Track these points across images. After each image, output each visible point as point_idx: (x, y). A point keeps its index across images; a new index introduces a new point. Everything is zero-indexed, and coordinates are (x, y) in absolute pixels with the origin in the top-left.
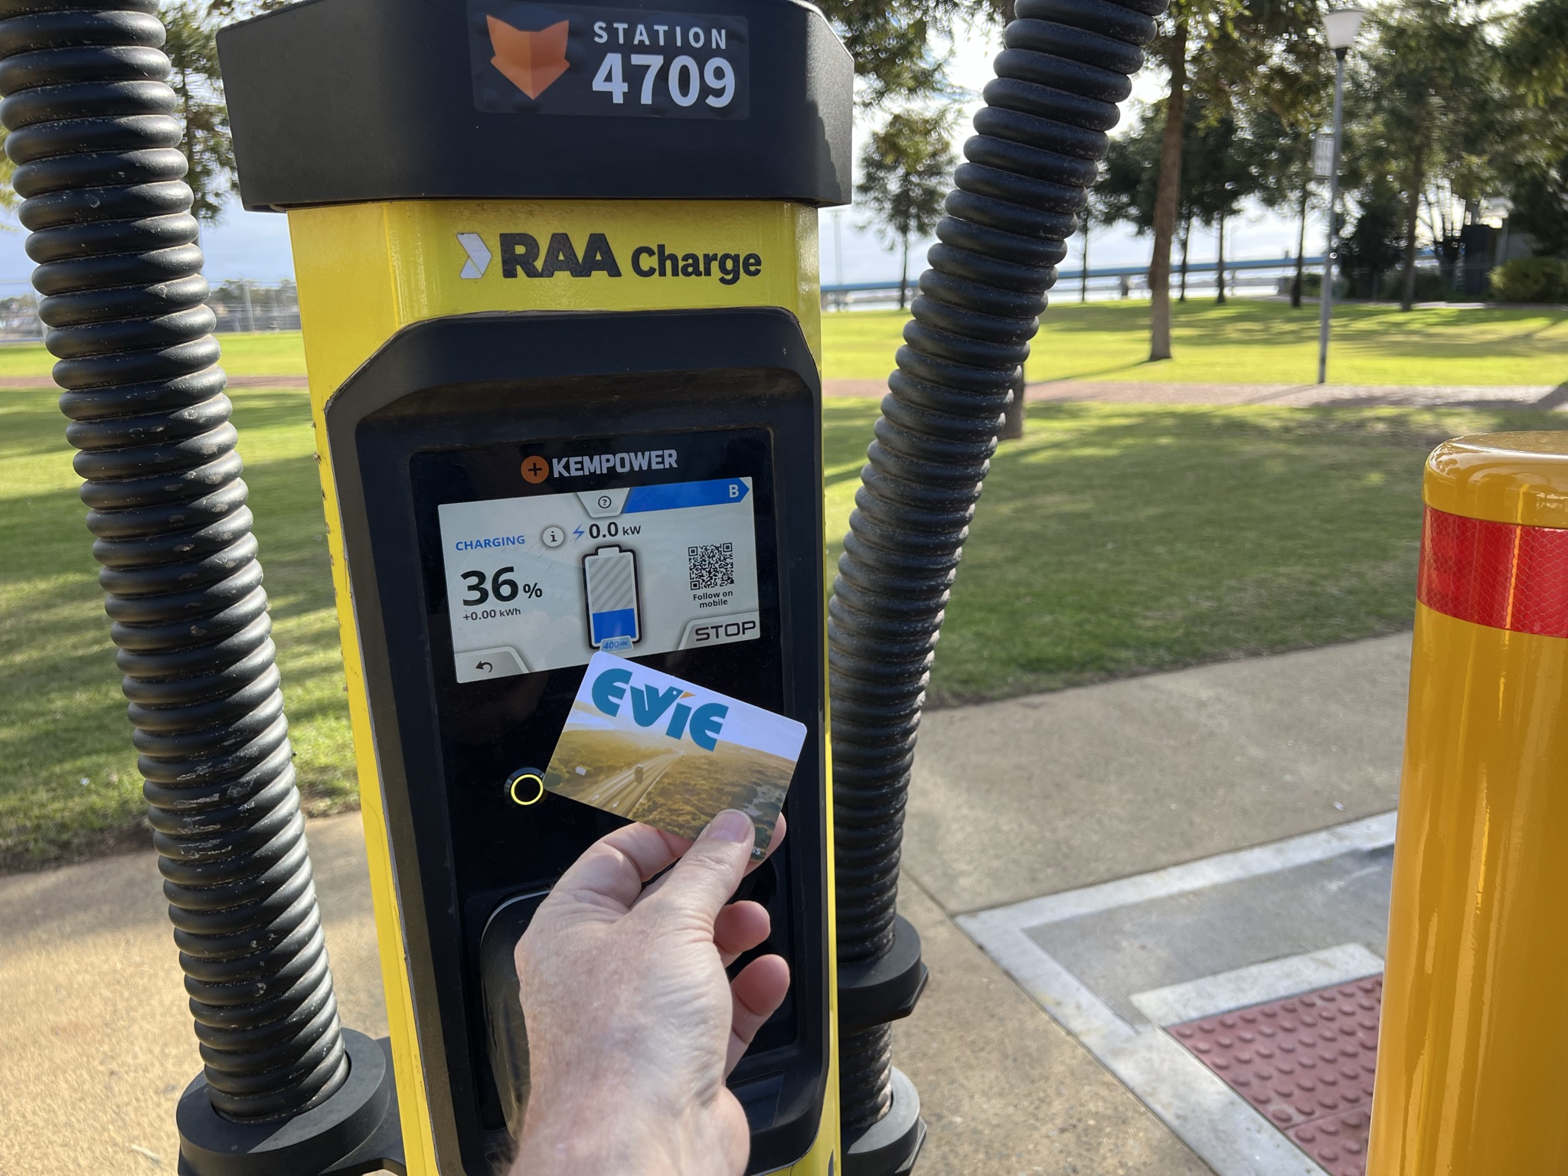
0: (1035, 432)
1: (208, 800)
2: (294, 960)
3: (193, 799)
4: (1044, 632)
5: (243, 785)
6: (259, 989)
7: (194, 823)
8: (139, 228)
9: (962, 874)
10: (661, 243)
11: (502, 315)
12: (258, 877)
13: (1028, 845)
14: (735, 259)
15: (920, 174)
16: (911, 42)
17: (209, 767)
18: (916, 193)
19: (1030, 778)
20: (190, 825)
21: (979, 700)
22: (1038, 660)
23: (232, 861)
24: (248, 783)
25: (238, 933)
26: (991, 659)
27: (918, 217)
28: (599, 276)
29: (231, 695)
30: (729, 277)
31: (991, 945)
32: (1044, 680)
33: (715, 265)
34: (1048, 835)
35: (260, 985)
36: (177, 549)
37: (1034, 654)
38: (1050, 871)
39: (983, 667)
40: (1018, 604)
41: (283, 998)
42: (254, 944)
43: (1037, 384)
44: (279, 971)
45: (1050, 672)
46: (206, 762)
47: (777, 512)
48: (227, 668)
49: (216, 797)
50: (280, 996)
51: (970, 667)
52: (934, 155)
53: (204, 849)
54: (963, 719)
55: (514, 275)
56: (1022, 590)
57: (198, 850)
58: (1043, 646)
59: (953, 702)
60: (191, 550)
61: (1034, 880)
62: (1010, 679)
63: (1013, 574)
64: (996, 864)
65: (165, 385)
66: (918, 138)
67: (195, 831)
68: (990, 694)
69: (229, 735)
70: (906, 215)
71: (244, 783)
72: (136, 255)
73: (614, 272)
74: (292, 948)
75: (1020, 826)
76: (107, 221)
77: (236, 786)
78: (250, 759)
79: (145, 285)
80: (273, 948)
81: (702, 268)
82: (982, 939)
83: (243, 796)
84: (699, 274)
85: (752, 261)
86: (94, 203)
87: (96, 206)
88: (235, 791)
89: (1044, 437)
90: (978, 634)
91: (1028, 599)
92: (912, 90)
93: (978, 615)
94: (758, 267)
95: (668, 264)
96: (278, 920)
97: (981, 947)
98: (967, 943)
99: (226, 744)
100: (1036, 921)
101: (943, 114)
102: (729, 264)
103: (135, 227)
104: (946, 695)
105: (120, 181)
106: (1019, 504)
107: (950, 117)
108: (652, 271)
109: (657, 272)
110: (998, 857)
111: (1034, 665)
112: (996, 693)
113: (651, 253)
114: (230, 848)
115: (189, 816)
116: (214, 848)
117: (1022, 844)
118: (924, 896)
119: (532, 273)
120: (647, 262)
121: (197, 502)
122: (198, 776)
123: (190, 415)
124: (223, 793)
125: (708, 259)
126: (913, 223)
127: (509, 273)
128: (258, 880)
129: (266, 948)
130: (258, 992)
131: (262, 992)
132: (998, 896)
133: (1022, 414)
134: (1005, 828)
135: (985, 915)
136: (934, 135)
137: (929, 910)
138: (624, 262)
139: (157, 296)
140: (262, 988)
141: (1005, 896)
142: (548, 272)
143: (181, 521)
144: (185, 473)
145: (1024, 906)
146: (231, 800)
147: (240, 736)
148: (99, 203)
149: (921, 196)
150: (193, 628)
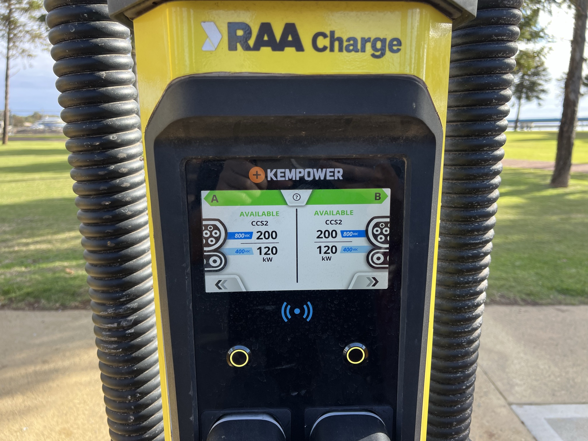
0: (574, 185)
1: (112, 326)
2: (149, 407)
3: (106, 324)
4: (571, 277)
5: (128, 321)
6: (130, 419)
7: (107, 335)
8: (93, 43)
9: (517, 384)
10: (332, 30)
11: (227, 75)
12: (134, 366)
13: (552, 377)
14: (383, 41)
15: (529, 75)
16: (530, 20)
17: (113, 310)
18: (526, 83)
19: (557, 345)
20: (104, 336)
21: (534, 304)
22: (567, 290)
23: (122, 356)
24: (131, 320)
25: (124, 390)
26: (543, 286)
27: (526, 93)
28: (290, 51)
29: (126, 277)
30: (378, 53)
31: (528, 423)
32: (569, 299)
33: (368, 46)
34: (564, 374)
35: (131, 417)
36: (103, 203)
37: (565, 286)
38: (563, 392)
39: (538, 289)
40: (559, 262)
41: (142, 425)
42: (129, 397)
43: (577, 165)
44: (141, 411)
45: (572, 295)
46: (112, 307)
47: (405, 212)
48: (125, 263)
49: (115, 325)
50: (141, 424)
51: (532, 288)
52: (537, 67)
53: (110, 349)
54: (525, 311)
55: (235, 49)
56: (561, 256)
57: (107, 348)
58: (570, 283)
59: (521, 302)
60: (110, 204)
61: (554, 395)
62: (552, 296)
63: (557, 248)
64: (535, 383)
65: (102, 122)
66: (530, 60)
67: (106, 339)
68: (540, 302)
69: (123, 296)
70: (521, 92)
71: (129, 320)
72: (91, 57)
73: (300, 48)
74: (148, 402)
75: (550, 367)
76: (79, 40)
77: (126, 321)
78: (133, 309)
79: (95, 72)
80: (139, 400)
81: (359, 47)
82: (524, 419)
83: (129, 326)
84: (357, 51)
85: (395, 43)
86: (72, 30)
87: (73, 31)
88: (124, 324)
89: (579, 188)
90: (537, 274)
91: (565, 260)
92: (529, 40)
93: (538, 265)
94: (399, 47)
95: (336, 44)
96: (142, 387)
97: (523, 423)
98: (516, 419)
99: (121, 300)
100: (552, 416)
101: (542, 49)
102: (379, 45)
103: (91, 42)
104: (519, 299)
105: (85, 19)
106: (564, 216)
107: (546, 50)
108: (324, 49)
109: (328, 50)
110: (537, 380)
111: (565, 291)
112: (544, 302)
113: (324, 36)
114: (121, 350)
115: (105, 331)
116: (114, 349)
117: (549, 376)
118: (496, 391)
119: (247, 48)
120: (322, 42)
121: (115, 181)
122: (108, 313)
123: (113, 138)
124: (119, 324)
125: (365, 41)
126: (524, 95)
127: (232, 47)
128: (133, 367)
129: (136, 400)
130: (130, 420)
131: (132, 421)
132: (533, 399)
133: (569, 177)
134: (542, 367)
135: (527, 407)
136: (537, 59)
137: (499, 399)
138: (306, 41)
139: (100, 78)
140: (132, 419)
141: (538, 400)
142: (257, 47)
143: (105, 190)
144: (109, 166)
145: (547, 407)
146: (123, 327)
147: (129, 297)
148: (74, 30)
149: (529, 84)
150: (109, 242)
